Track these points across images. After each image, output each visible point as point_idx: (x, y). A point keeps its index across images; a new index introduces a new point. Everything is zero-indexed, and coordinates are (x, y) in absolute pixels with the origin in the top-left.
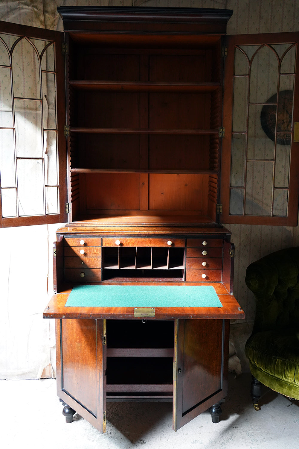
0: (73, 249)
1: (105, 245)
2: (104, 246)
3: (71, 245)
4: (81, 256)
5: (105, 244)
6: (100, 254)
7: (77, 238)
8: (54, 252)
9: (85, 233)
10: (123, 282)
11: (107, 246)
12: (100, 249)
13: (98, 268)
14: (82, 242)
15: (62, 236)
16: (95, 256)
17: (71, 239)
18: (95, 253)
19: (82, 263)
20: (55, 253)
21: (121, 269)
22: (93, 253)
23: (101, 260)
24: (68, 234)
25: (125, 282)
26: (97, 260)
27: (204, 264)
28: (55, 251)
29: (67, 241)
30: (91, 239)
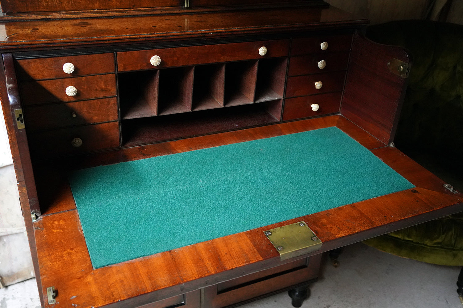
0: (44, 85)
1: (125, 68)
2: (121, 69)
3: (38, 77)
4: (68, 100)
5: (124, 65)
6: (113, 90)
7: (52, 59)
8: (18, 119)
9: (73, 44)
10: (166, 141)
11: (130, 69)
12: (112, 78)
13: (110, 120)
14: (68, 68)
15: (10, 55)
16: (102, 96)
17: (35, 62)
18: (102, 90)
19: (74, 116)
20: (22, 122)
21: (162, 114)
22: (97, 90)
23: (116, 103)
24: (26, 48)
25: (171, 140)
26: (108, 104)
27: (318, 85)
28: (20, 115)
29: (25, 67)
30: (89, 58)
